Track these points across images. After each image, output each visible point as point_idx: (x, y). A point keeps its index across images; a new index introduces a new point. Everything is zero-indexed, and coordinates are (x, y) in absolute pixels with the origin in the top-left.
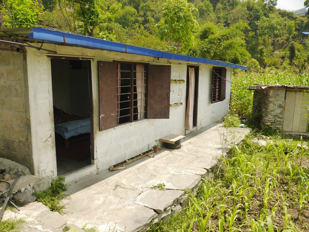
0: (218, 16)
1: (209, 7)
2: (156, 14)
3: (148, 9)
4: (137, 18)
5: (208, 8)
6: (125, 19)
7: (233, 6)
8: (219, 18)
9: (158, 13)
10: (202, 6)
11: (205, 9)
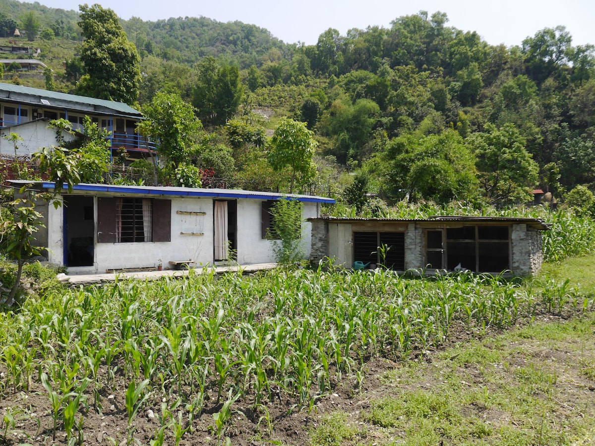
0: (547, 102)
1: (526, 87)
2: (417, 108)
3: (402, 101)
4: (380, 119)
5: (525, 89)
6: (358, 122)
7: (581, 79)
8: (547, 107)
9: (422, 107)
10: (511, 87)
11: (518, 92)
